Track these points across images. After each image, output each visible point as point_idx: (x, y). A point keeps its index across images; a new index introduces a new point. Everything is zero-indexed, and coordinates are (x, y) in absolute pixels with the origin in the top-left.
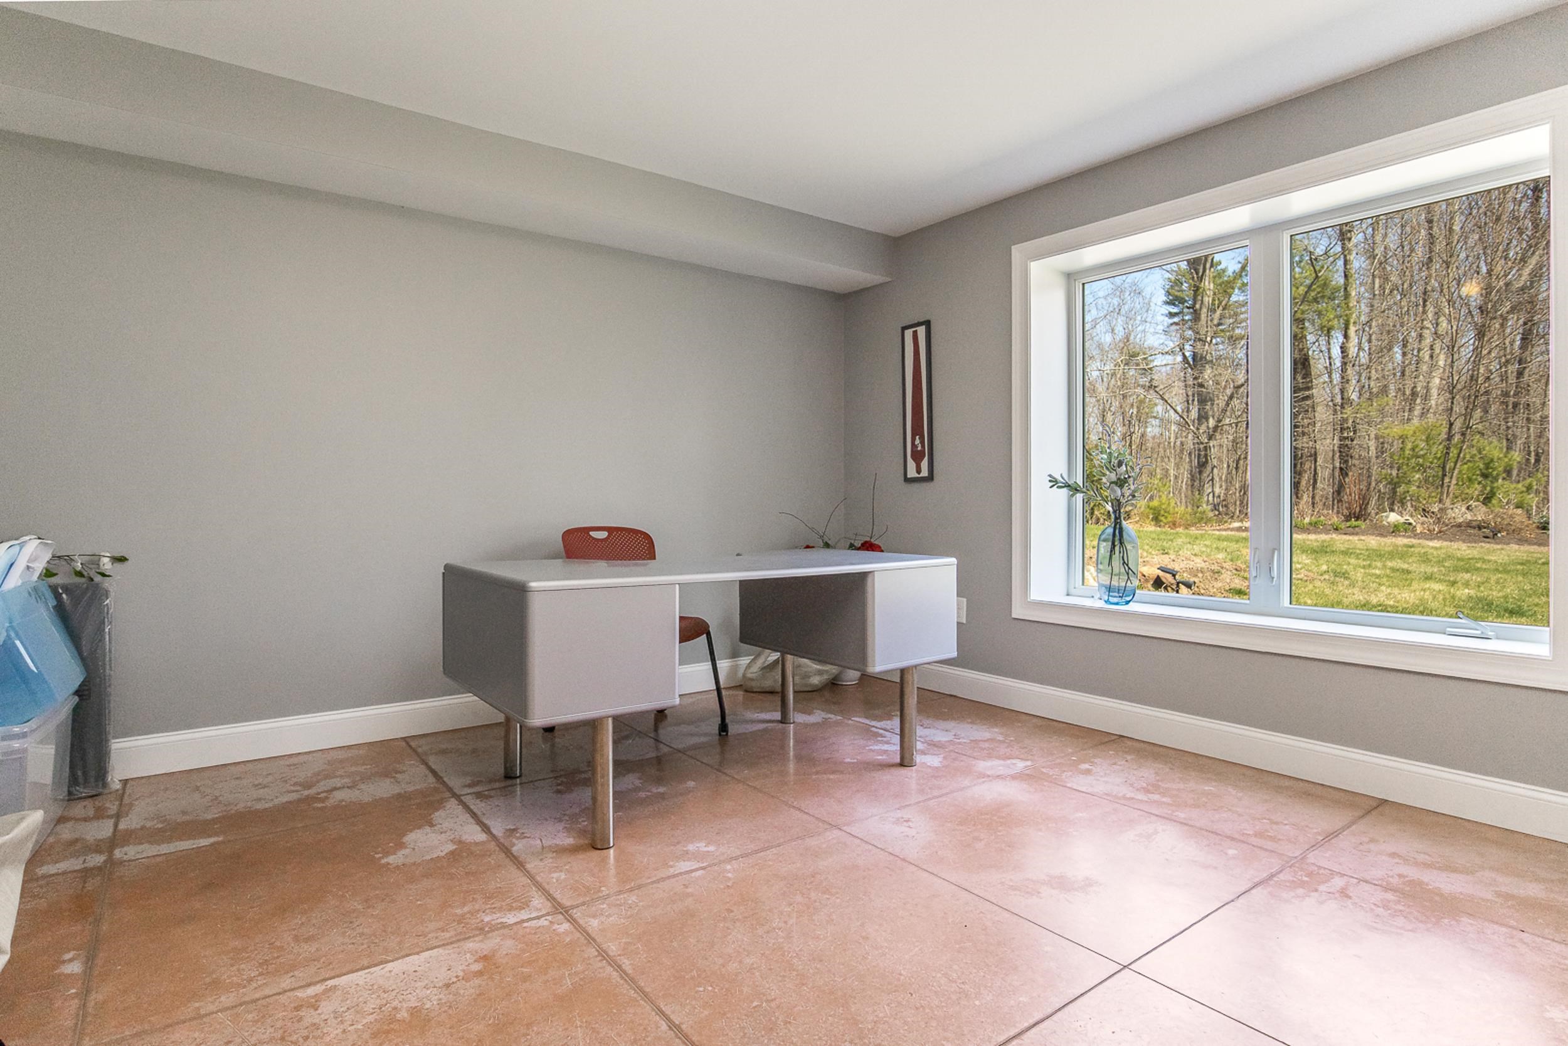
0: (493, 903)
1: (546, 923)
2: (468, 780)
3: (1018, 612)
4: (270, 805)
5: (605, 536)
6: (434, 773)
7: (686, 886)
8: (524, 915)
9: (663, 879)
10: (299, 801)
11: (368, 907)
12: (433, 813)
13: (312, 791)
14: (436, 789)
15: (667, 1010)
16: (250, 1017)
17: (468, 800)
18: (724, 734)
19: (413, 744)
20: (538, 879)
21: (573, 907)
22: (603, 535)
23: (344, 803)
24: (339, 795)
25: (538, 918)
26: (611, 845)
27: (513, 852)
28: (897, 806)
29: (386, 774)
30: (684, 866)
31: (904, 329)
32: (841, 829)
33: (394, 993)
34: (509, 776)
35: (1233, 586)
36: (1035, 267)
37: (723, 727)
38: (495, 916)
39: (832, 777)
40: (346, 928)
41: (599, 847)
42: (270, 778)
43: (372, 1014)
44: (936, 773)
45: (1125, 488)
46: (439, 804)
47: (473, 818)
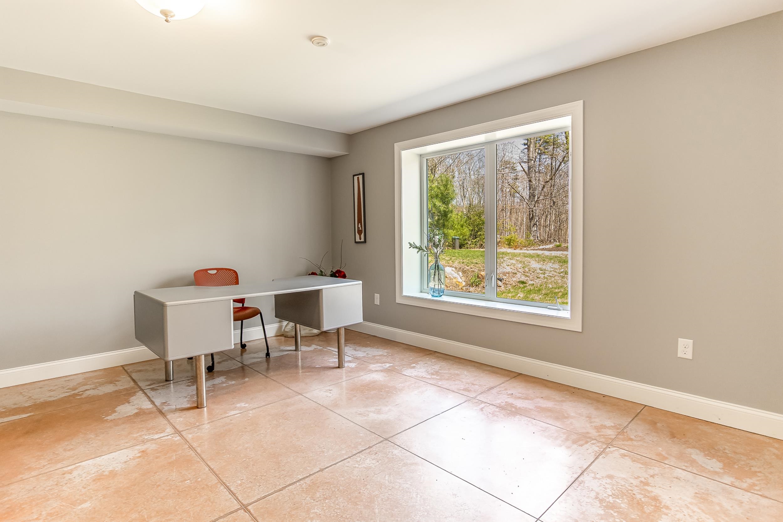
0: (150, 432)
1: (171, 437)
2: (149, 383)
3: (398, 300)
4: (56, 398)
5: (216, 272)
6: (134, 380)
7: (231, 420)
8: (162, 435)
9: (223, 418)
10: (70, 396)
11: (97, 437)
12: (130, 398)
13: (76, 392)
14: (133, 388)
15: (210, 464)
16: (44, 478)
17: (148, 392)
18: (268, 357)
19: (126, 368)
20: (171, 421)
21: (183, 431)
22: (215, 272)
23: (90, 396)
24: (88, 393)
25: (168, 436)
26: (205, 406)
27: (163, 411)
28: (329, 385)
29: (111, 382)
30: (233, 413)
31: (354, 176)
32: (302, 395)
33: (103, 466)
34: (167, 380)
35: (521, 279)
36: (404, 153)
37: (268, 354)
38: (150, 436)
39: (307, 374)
40: (86, 445)
41: (199, 407)
42: (56, 387)
43: (94, 473)
44: (352, 370)
45: (438, 249)
46: (134, 393)
47: (148, 398)
